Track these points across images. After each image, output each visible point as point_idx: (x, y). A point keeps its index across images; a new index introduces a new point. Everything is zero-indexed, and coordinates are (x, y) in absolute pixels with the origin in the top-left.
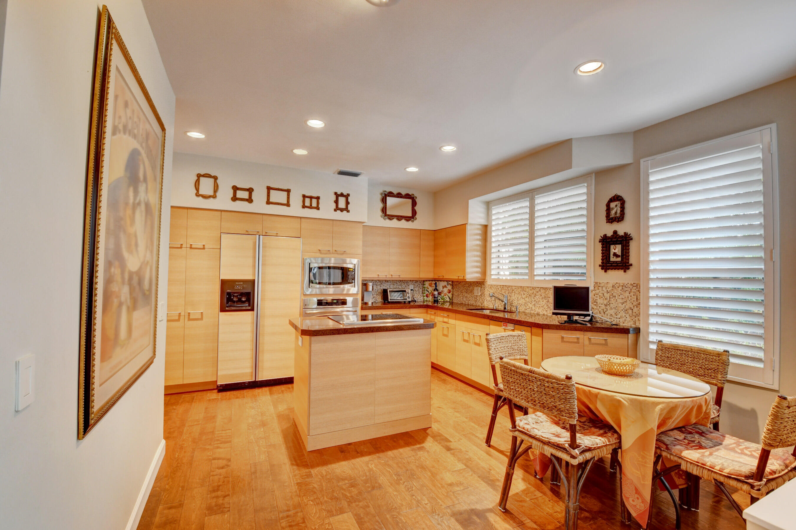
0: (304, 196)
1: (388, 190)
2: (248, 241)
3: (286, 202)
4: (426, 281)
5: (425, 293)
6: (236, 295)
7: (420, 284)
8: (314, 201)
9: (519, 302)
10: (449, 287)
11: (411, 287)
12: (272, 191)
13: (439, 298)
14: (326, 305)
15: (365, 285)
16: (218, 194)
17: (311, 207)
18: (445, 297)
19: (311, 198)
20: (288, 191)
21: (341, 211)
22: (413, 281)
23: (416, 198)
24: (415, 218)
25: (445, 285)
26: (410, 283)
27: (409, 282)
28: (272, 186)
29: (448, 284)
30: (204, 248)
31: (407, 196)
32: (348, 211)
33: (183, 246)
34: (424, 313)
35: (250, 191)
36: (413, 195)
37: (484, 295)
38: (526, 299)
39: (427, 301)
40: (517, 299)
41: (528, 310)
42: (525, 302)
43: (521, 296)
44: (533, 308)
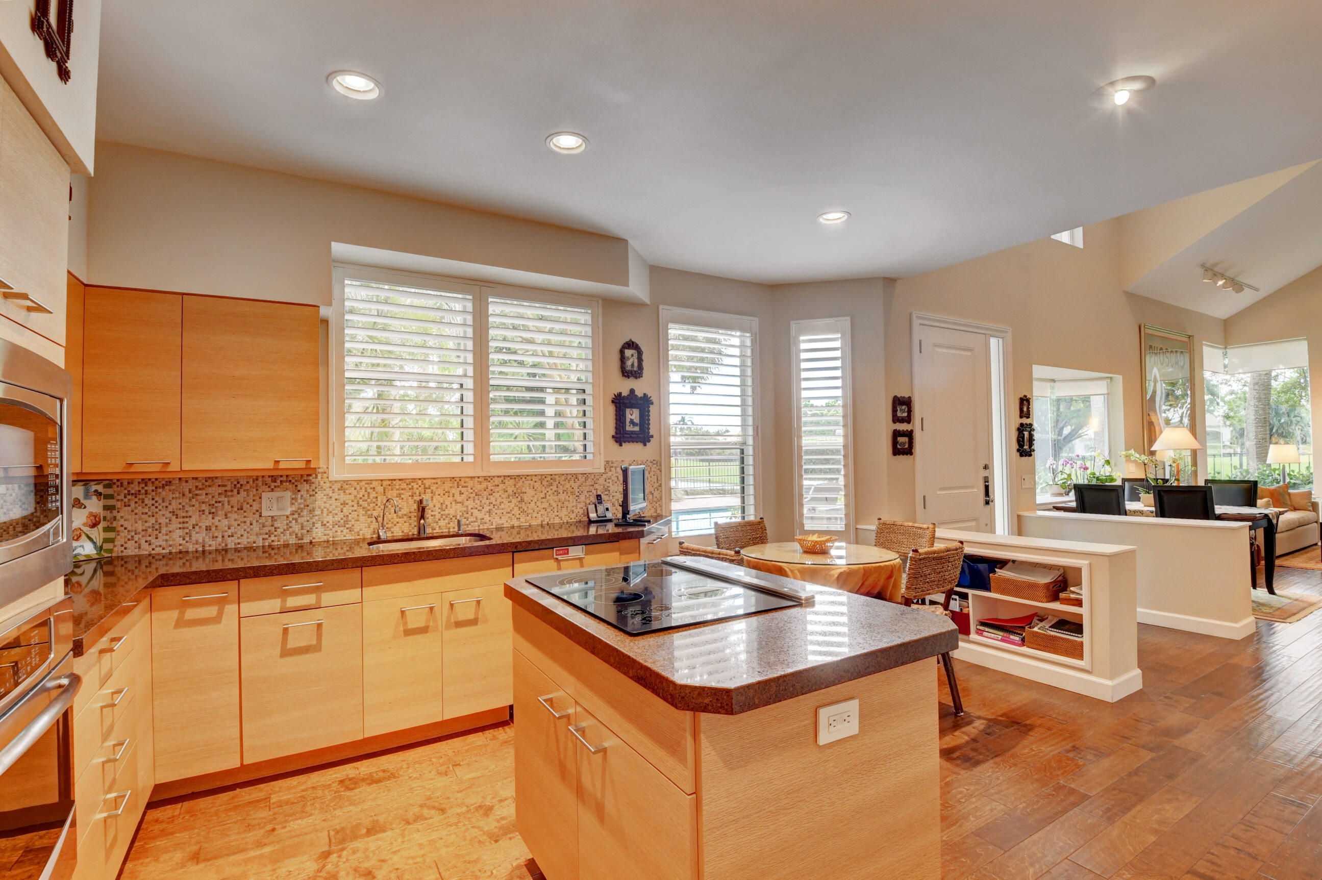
9: (446, 512)
10: (96, 505)
37: (312, 511)
38: (466, 503)
40: (440, 506)
41: (472, 526)
42: (465, 509)
43: (451, 498)
44: (487, 518)
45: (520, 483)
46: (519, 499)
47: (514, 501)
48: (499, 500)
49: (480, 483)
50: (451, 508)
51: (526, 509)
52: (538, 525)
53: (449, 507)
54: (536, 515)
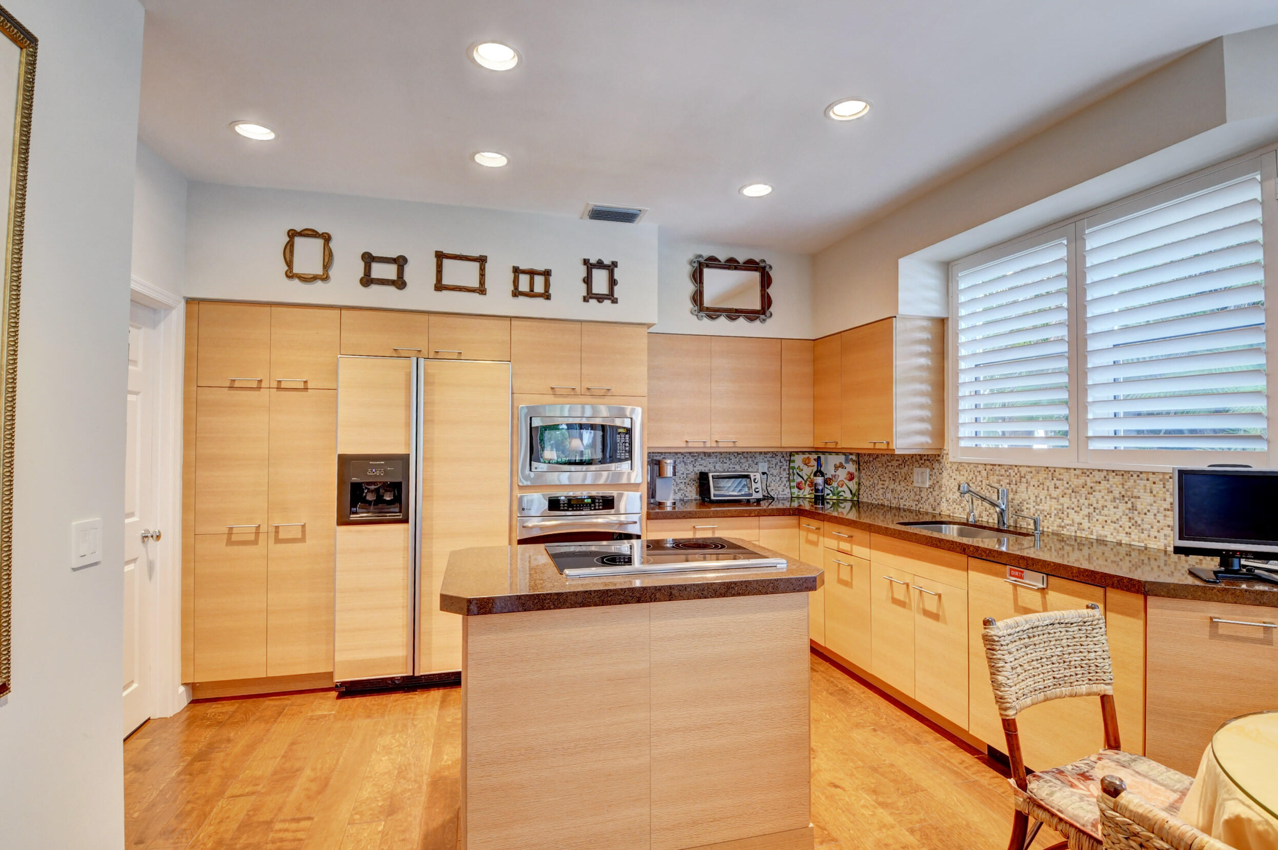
0: (516, 271)
1: (707, 252)
2: (396, 370)
3: (476, 284)
4: (797, 453)
5: (794, 480)
6: (373, 487)
7: (782, 460)
8: (539, 281)
9: (1040, 507)
10: (851, 467)
11: (763, 467)
12: (446, 262)
13: (827, 491)
14: (567, 510)
15: (655, 463)
16: (331, 273)
17: (531, 294)
18: (840, 489)
19: (532, 273)
20: (482, 260)
21: (599, 302)
22: (766, 453)
23: (771, 267)
24: (768, 314)
25: (841, 463)
26: (759, 458)
27: (757, 455)
28: (447, 251)
29: (847, 461)
30: (306, 389)
31: (751, 265)
32: (615, 301)
33: (264, 385)
34: (794, 527)
35: (400, 262)
36: (764, 261)
37: (940, 487)
38: (1062, 500)
39: (798, 498)
40: (1034, 499)
41: (1068, 530)
42: (1060, 507)
43: (1046, 491)
44: (1086, 524)
45: (1130, 483)
46: (1129, 505)
47: (1122, 507)
48: (1101, 502)
49: (1078, 477)
50: (1046, 503)
51: (1139, 522)
52: (1159, 550)
53: (1043, 501)
54: (1156, 534)
